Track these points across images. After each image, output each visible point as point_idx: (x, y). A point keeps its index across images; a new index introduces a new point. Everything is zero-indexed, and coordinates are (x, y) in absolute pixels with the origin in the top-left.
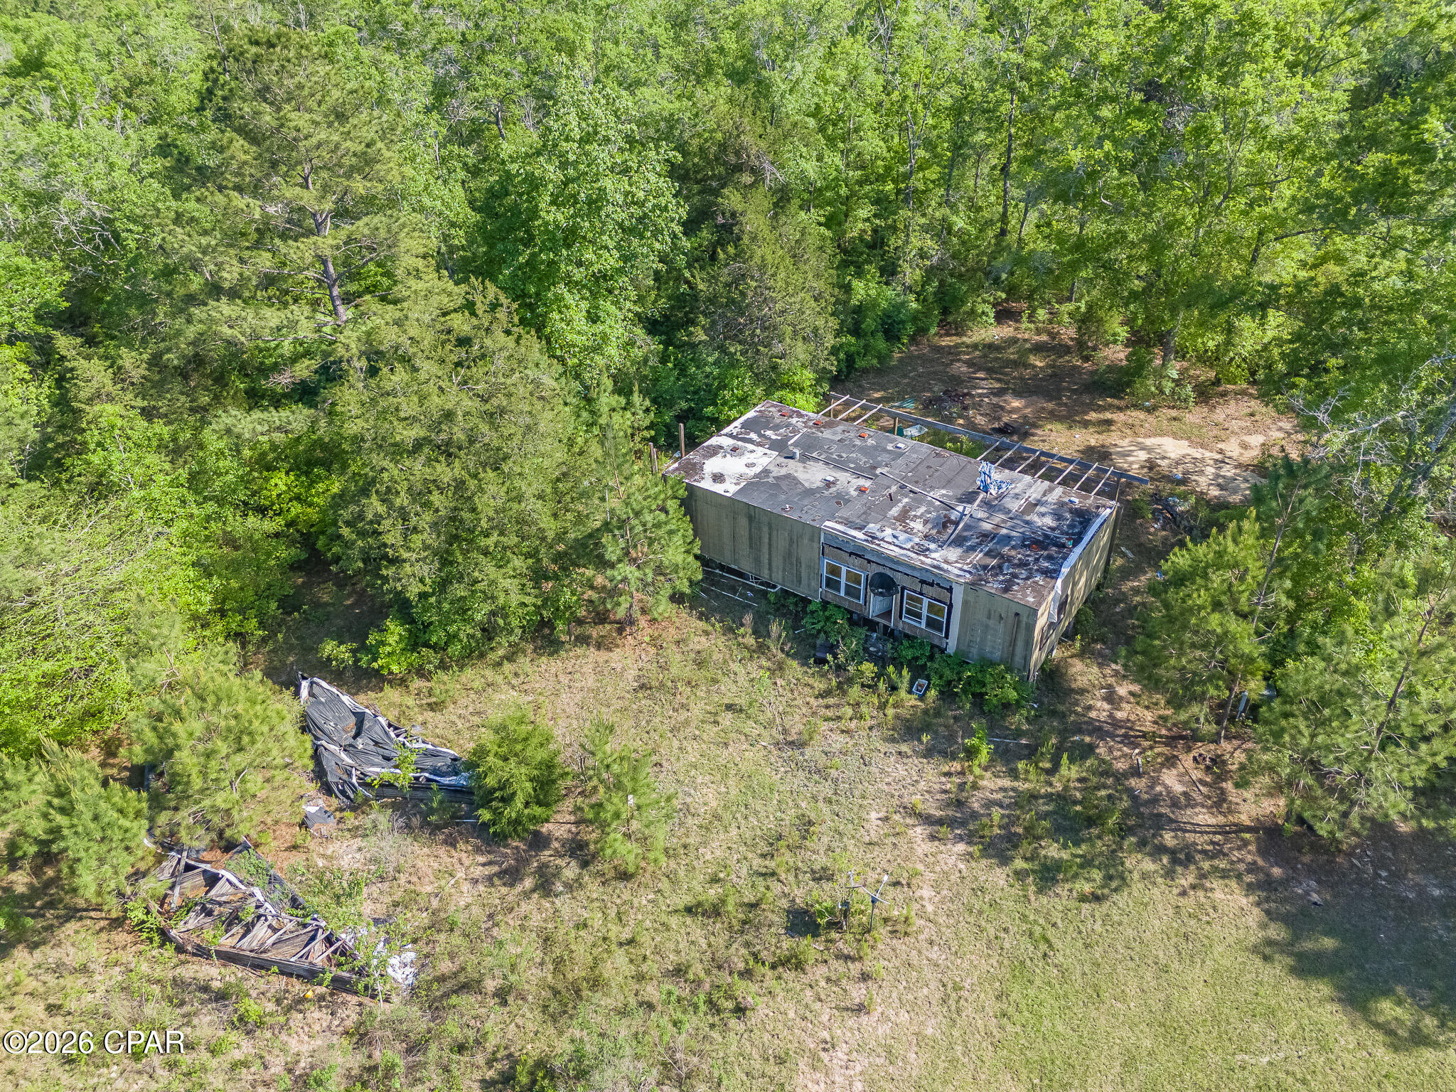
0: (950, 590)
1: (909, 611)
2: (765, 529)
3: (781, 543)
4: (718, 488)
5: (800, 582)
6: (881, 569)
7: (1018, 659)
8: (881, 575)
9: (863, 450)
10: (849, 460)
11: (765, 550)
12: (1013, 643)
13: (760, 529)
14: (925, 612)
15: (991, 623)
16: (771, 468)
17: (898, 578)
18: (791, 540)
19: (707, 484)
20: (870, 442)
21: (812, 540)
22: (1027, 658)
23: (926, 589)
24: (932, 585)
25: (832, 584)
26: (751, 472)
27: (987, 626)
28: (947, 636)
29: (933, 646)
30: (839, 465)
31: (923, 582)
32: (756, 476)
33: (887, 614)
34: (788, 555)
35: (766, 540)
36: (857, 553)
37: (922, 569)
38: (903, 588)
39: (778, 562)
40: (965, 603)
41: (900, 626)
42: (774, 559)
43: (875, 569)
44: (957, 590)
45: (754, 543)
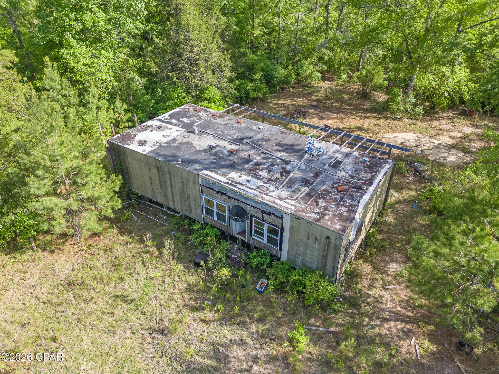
0: (281, 218)
1: (256, 232)
2: (167, 176)
3: (177, 185)
4: (140, 149)
5: (191, 210)
6: (237, 203)
7: (329, 268)
8: (237, 207)
9: (238, 129)
10: (228, 134)
11: (169, 189)
12: (325, 257)
13: (164, 176)
14: (266, 232)
15: (310, 242)
16: (178, 138)
17: (248, 209)
18: (183, 183)
19: (134, 147)
20: (243, 125)
21: (194, 183)
22: (334, 269)
23: (266, 217)
24: (269, 214)
25: (209, 212)
26: (165, 140)
27: (307, 244)
28: (281, 250)
29: (272, 256)
30: (221, 137)
31: (264, 212)
32: (167, 142)
33: (243, 233)
34: (182, 193)
35: (169, 183)
36: (222, 192)
37: (262, 203)
38: (252, 216)
39: (177, 197)
40: (292, 228)
41: (251, 241)
42: (175, 195)
43: (233, 203)
44: (286, 218)
45: (162, 184)
